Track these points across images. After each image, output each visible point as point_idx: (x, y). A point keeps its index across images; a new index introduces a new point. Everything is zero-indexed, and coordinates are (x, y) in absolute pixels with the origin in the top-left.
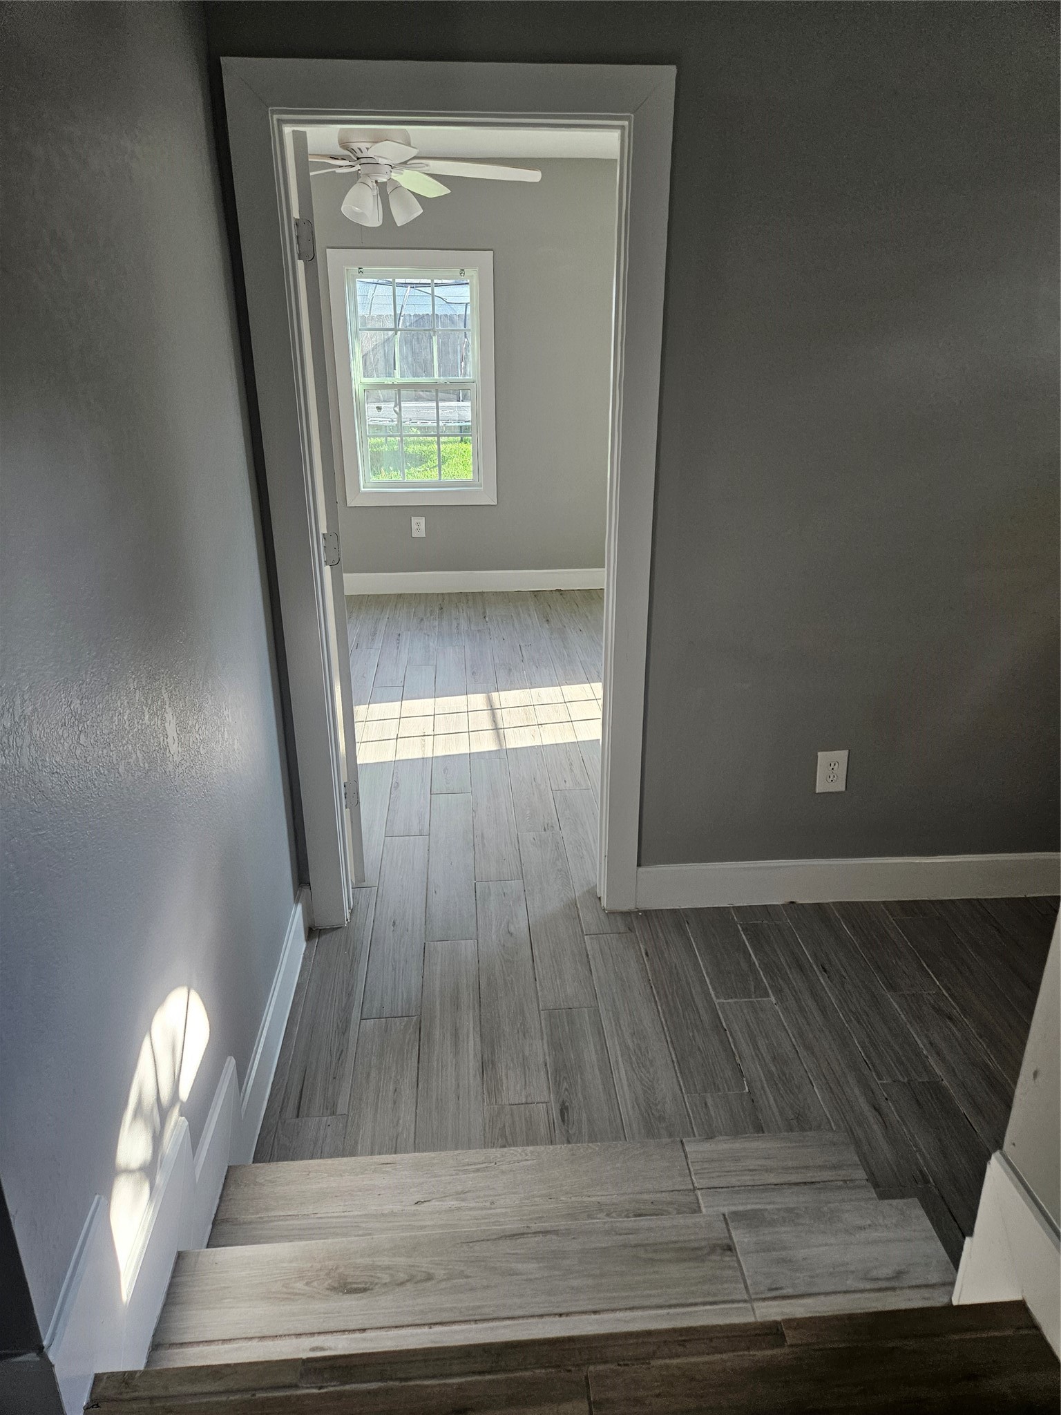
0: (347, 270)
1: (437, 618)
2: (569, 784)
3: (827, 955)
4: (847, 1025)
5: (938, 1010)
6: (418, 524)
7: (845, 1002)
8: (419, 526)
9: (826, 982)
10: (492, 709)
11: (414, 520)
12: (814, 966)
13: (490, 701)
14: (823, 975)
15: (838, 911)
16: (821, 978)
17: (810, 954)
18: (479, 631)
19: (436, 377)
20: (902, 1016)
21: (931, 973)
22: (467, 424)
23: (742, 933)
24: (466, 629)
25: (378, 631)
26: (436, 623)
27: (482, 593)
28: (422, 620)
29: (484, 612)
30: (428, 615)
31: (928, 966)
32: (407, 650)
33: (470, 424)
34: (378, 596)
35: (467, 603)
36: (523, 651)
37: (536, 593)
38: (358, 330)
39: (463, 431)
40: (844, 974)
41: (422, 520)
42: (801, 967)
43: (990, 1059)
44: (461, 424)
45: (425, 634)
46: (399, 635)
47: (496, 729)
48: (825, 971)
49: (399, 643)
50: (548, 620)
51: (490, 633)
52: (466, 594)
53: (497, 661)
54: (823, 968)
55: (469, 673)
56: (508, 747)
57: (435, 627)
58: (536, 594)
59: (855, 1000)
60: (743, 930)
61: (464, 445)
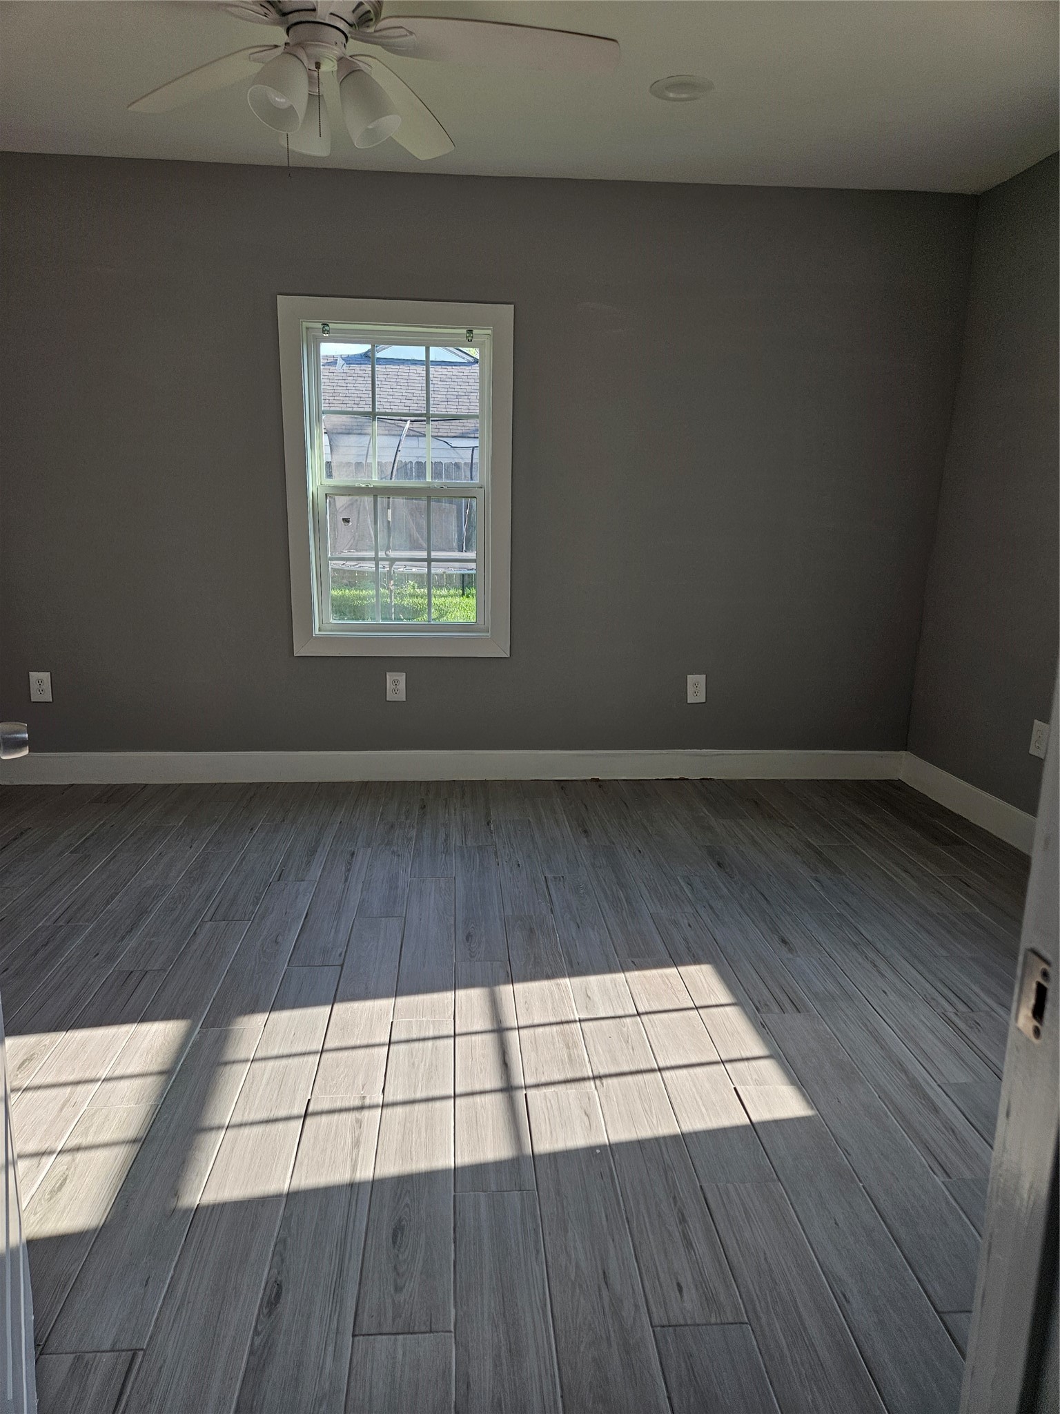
0: (307, 328)
1: (415, 825)
2: (691, 1304)
6: (396, 682)
8: (396, 686)
10: (500, 1030)
11: (390, 677)
13: (495, 1007)
18: (480, 848)
19: (429, 479)
22: (470, 572)
24: (458, 844)
25: (322, 845)
26: (414, 833)
27: (484, 783)
28: (392, 826)
29: (488, 814)
30: (403, 818)
32: (360, 886)
33: (474, 572)
34: (334, 784)
35: (463, 798)
36: (553, 892)
37: (562, 783)
38: (321, 412)
39: (465, 583)
41: (402, 678)
44: (462, 572)
45: (393, 852)
46: (353, 854)
47: (508, 1089)
49: (349, 870)
50: (585, 831)
51: (496, 853)
52: (462, 784)
53: (509, 911)
55: (461, 936)
56: (536, 1150)
57: (410, 839)
58: (562, 785)
61: (467, 599)
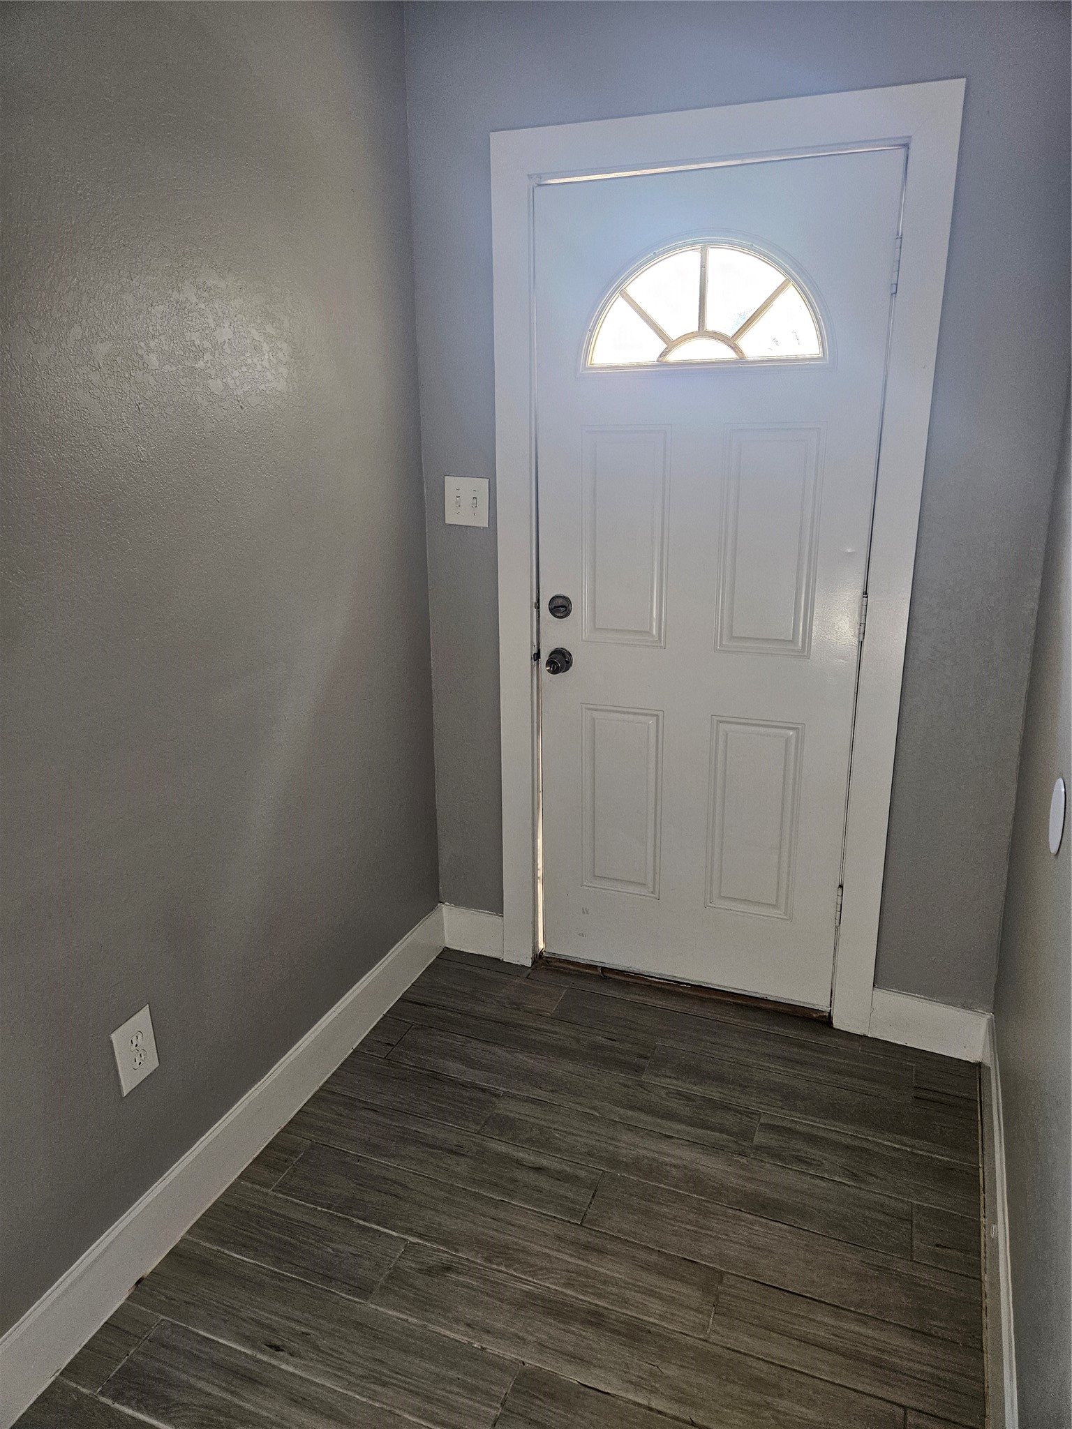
3: (259, 1323)
4: (377, 1405)
5: (429, 1271)
7: (340, 1369)
9: (295, 1366)
12: (259, 1356)
14: (281, 1359)
15: (207, 1239)
16: (284, 1367)
17: (236, 1342)
20: (411, 1320)
21: (376, 1227)
23: (117, 1406)
31: (364, 1220)
40: (304, 1330)
42: (250, 1378)
43: (525, 1282)
48: (278, 1349)
54: (271, 1346)
59: (351, 1357)
60: (115, 1399)
